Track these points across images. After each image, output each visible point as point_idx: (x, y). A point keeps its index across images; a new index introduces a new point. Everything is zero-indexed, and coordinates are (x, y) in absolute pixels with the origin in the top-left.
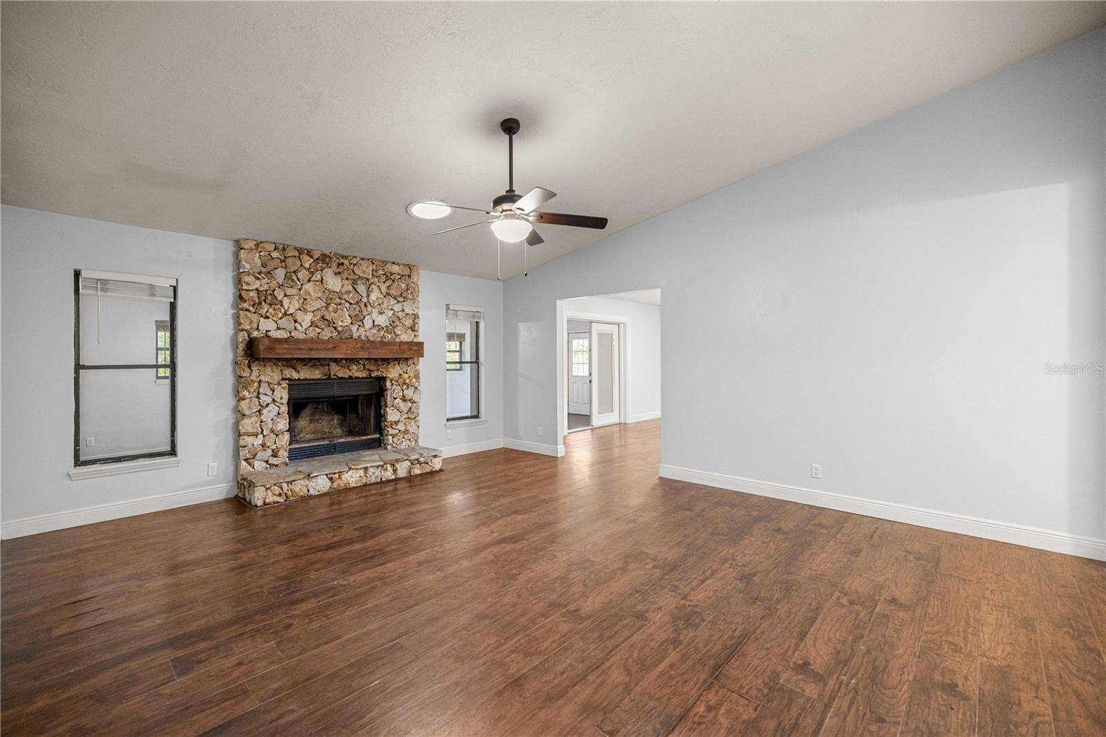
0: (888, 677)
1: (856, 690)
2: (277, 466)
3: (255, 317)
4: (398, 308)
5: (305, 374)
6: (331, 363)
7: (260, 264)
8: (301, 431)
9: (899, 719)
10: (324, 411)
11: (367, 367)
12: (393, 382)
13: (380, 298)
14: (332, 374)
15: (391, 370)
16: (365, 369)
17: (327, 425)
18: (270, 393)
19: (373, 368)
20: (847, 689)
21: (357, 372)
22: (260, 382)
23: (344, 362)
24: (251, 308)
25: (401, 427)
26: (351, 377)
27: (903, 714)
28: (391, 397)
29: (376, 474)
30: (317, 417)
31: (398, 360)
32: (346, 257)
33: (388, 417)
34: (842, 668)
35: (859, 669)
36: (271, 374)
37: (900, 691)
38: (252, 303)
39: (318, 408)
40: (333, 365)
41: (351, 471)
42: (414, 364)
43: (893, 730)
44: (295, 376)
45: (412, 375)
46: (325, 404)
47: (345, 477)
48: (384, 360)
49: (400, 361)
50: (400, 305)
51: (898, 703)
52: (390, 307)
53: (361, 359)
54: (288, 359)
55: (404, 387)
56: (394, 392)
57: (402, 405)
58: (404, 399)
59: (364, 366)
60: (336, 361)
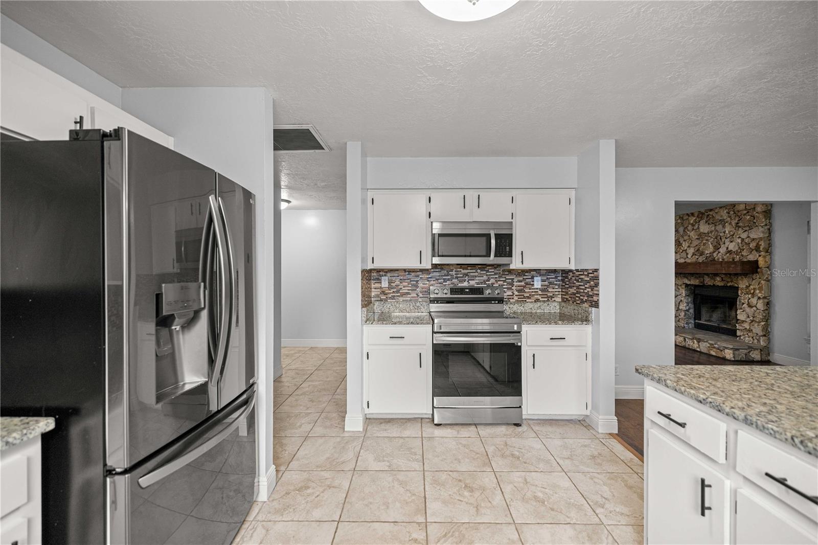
4: (744, 236)
5: (693, 281)
6: (705, 276)
11: (724, 279)
12: (742, 291)
13: (731, 231)
14: (705, 282)
15: (741, 282)
16: (722, 280)
19: (729, 280)
21: (718, 282)
23: (711, 275)
25: (746, 326)
26: (714, 286)
28: (740, 301)
32: (711, 210)
33: (738, 316)
40: (706, 277)
42: (759, 278)
44: (689, 283)
45: (757, 287)
48: (735, 274)
49: (746, 275)
50: (747, 233)
52: (738, 236)
53: (721, 274)
54: (685, 274)
55: (750, 296)
56: (743, 298)
57: (748, 309)
58: (750, 306)
59: (722, 278)
60: (708, 275)
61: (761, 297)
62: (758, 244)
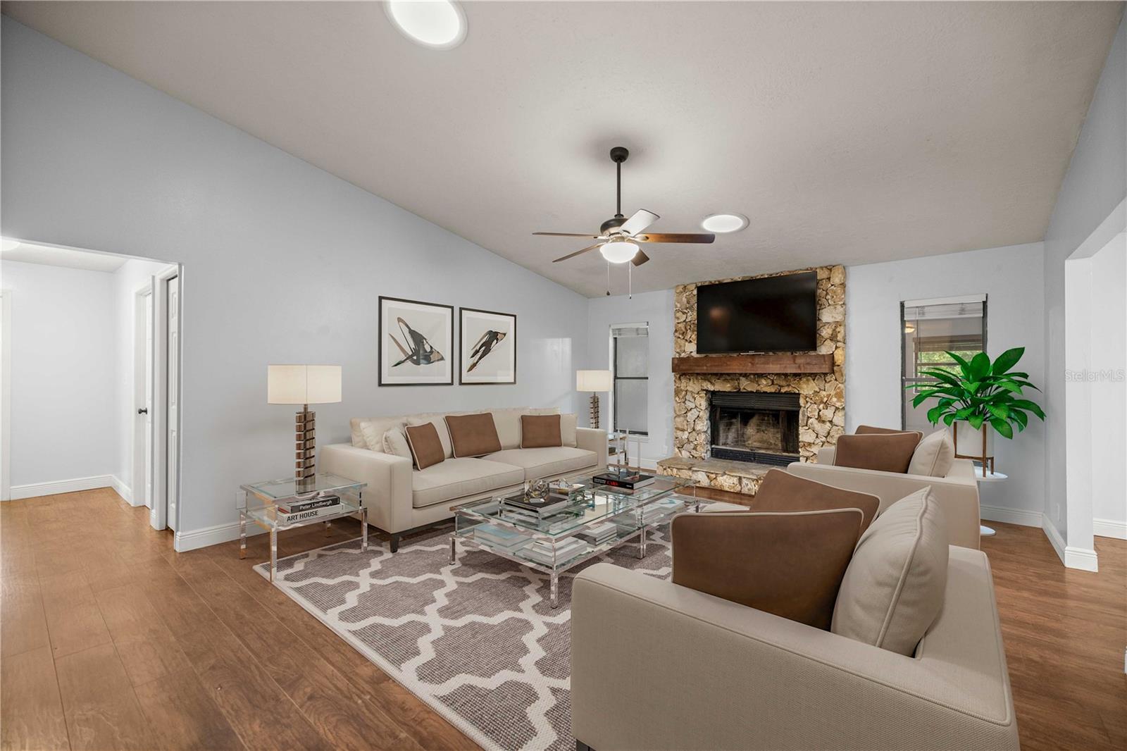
0: (351, 731)
1: (350, 698)
2: (696, 458)
3: (683, 342)
5: (719, 386)
6: (741, 378)
7: (686, 302)
8: (749, 438)
9: (304, 710)
10: (770, 424)
11: (775, 382)
12: (808, 399)
14: (742, 388)
15: (805, 386)
16: (773, 384)
17: (773, 437)
18: (693, 400)
19: (784, 383)
20: (354, 693)
21: (765, 386)
22: (686, 391)
23: (752, 377)
24: (680, 336)
25: (815, 449)
26: (758, 392)
27: (306, 716)
28: (804, 415)
29: (749, 486)
30: (763, 428)
31: (814, 376)
33: (800, 437)
34: (380, 702)
35: (373, 714)
36: (693, 385)
37: (328, 729)
38: (681, 332)
39: (764, 420)
40: (743, 380)
41: (726, 476)
42: (836, 380)
43: (299, 701)
44: (711, 388)
45: (833, 393)
46: (771, 416)
47: (720, 479)
48: (795, 375)
49: (816, 376)
51: (319, 720)
53: (769, 374)
54: (704, 374)
55: (821, 406)
56: (808, 410)
57: (817, 426)
58: (820, 419)
59: (773, 381)
60: (746, 375)
61: (841, 408)
62: (834, 330)
